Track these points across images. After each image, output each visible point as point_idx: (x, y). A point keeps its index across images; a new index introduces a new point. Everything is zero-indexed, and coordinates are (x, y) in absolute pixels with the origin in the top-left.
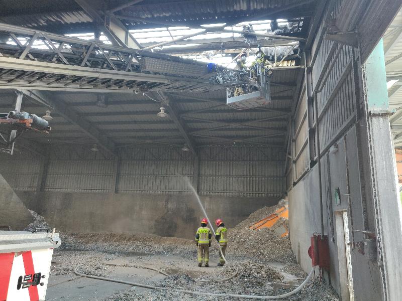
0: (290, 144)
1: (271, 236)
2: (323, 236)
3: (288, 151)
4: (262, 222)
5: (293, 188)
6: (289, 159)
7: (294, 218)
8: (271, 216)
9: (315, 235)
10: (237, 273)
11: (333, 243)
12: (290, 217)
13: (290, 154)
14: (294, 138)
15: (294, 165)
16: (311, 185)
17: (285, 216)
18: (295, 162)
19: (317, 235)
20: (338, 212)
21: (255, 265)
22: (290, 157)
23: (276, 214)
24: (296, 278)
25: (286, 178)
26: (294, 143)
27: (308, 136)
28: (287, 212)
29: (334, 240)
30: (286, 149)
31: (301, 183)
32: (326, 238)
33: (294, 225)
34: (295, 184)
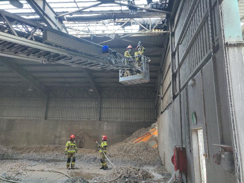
0: (159, 88)
1: (146, 147)
2: (182, 147)
3: (157, 92)
4: (141, 138)
5: (161, 116)
6: (159, 97)
7: (161, 135)
8: (146, 134)
9: (176, 147)
10: (121, 175)
11: (190, 153)
12: (159, 135)
13: (159, 94)
14: (161, 83)
15: (162, 101)
16: (173, 112)
17: (156, 134)
18: (162, 98)
19: (177, 147)
20: (194, 130)
21: (134, 169)
22: (159, 95)
23: (149, 133)
24: (162, 177)
25: (156, 110)
26: (161, 86)
27: (171, 79)
28: (156, 131)
29: (190, 151)
30: (157, 91)
31: (166, 111)
32: (184, 149)
33: (161, 140)
34: (162, 113)
